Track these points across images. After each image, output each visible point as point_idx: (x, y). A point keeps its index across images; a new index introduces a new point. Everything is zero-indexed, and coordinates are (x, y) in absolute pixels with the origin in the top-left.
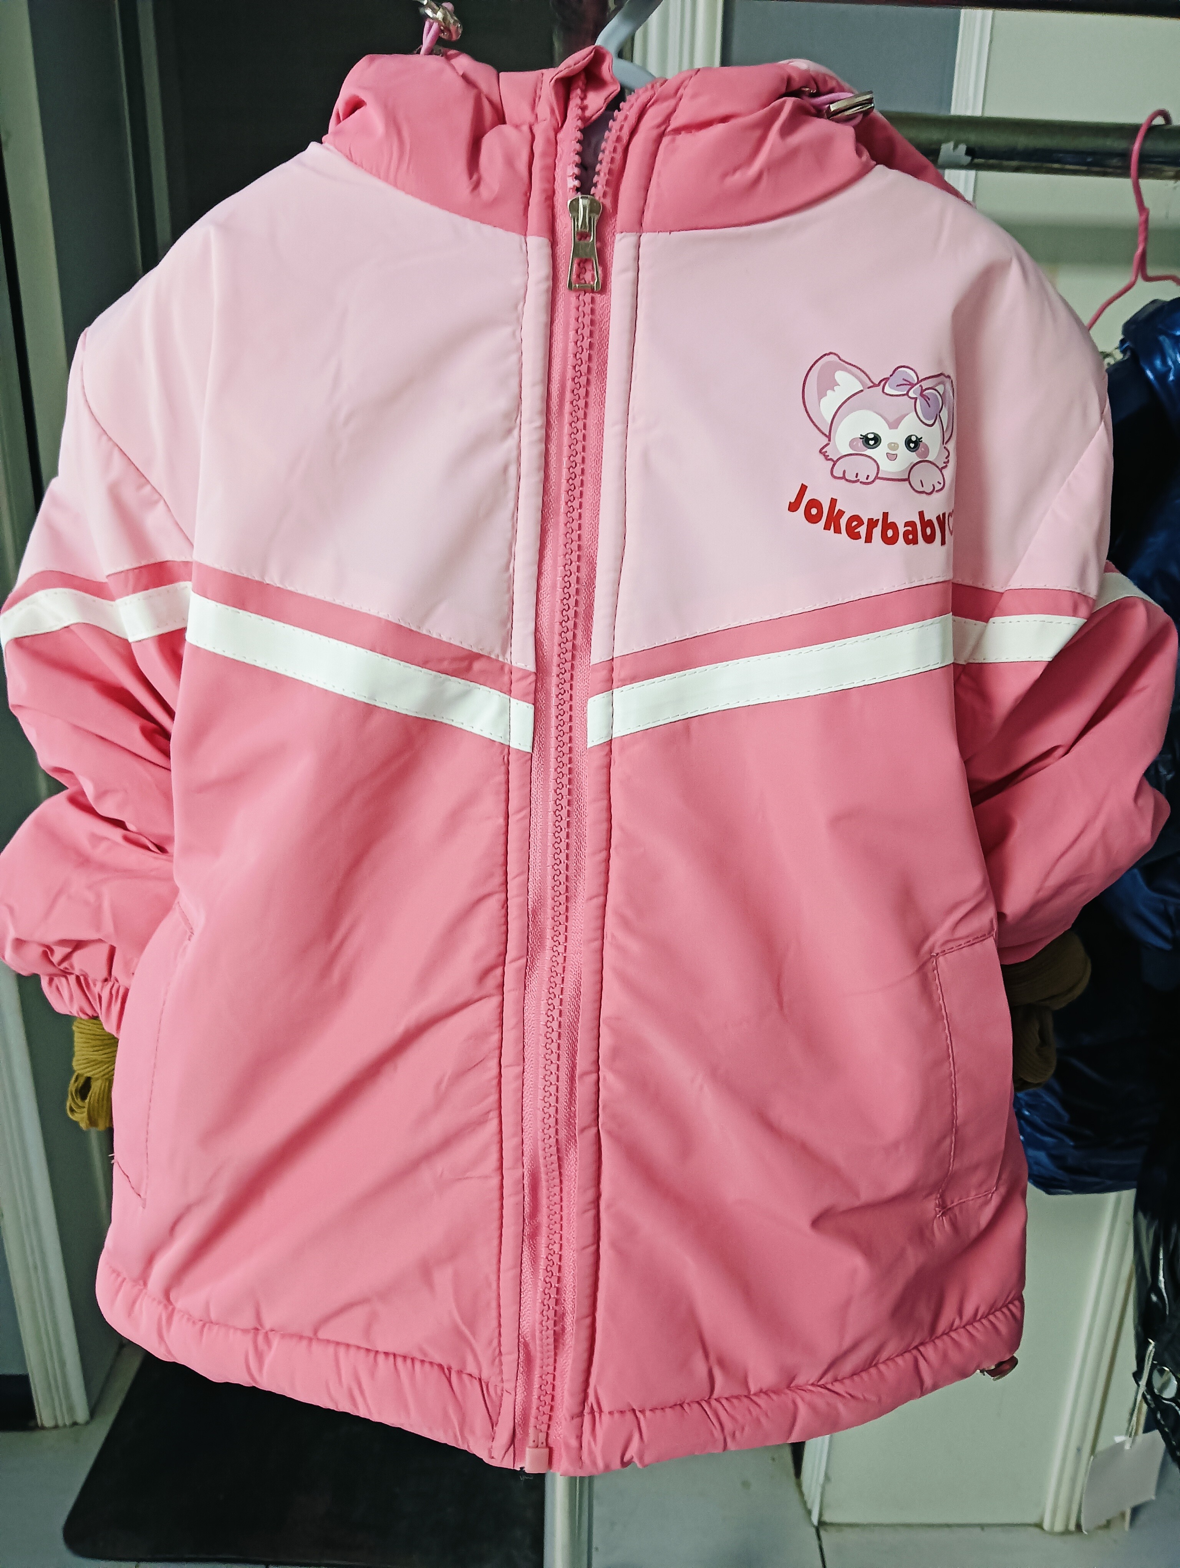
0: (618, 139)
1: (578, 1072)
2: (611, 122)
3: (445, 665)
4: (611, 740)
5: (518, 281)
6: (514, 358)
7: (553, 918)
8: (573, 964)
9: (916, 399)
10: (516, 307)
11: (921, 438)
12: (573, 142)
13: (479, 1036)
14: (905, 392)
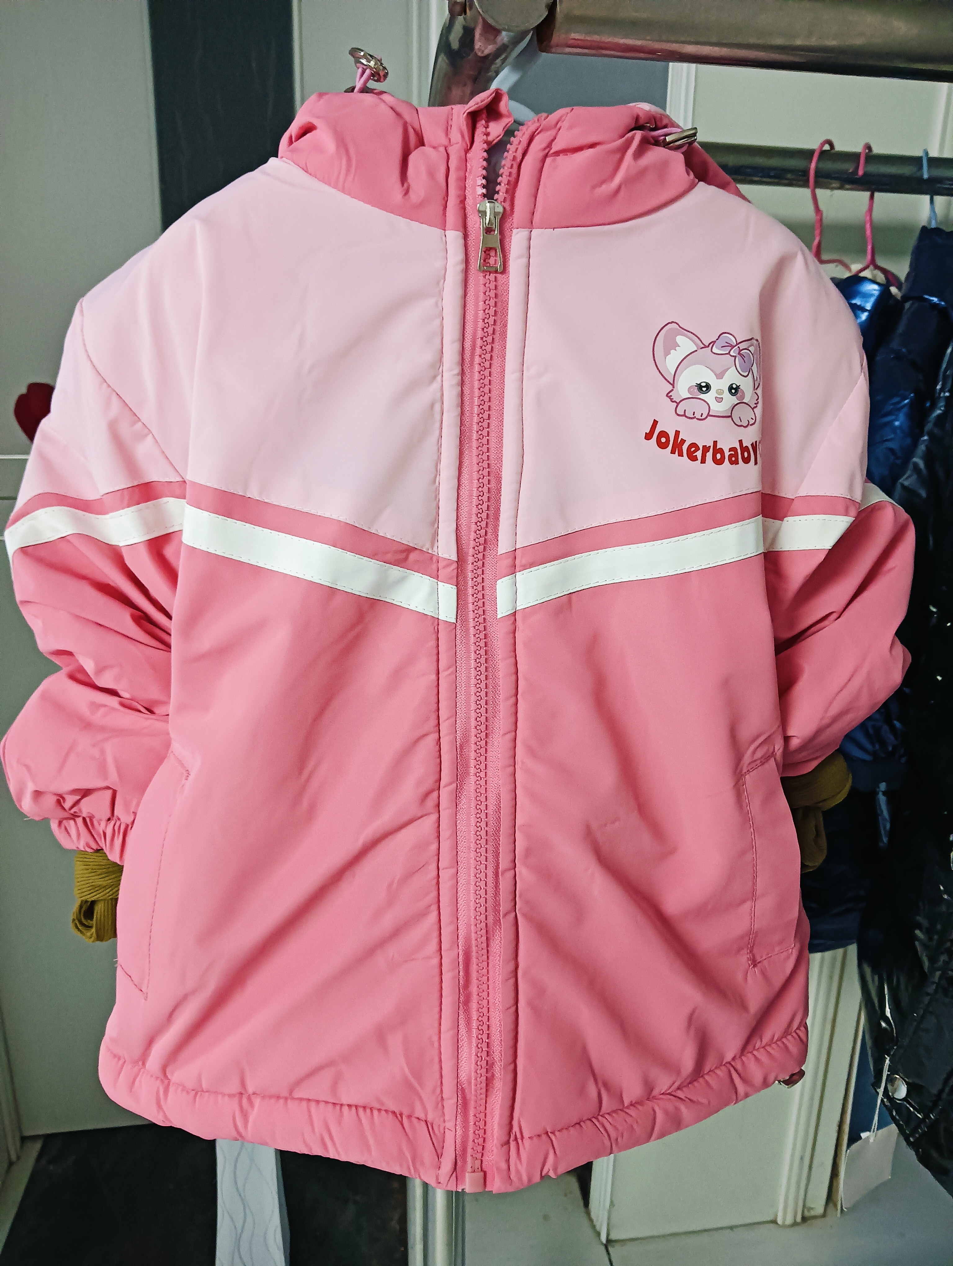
0: (514, 158)
1: (500, 870)
2: (509, 146)
3: (389, 556)
4: (515, 612)
5: (439, 264)
6: (438, 321)
7: (475, 751)
8: (493, 786)
9: (735, 357)
10: (438, 283)
11: (740, 386)
12: (481, 160)
13: (421, 846)
14: (727, 352)
